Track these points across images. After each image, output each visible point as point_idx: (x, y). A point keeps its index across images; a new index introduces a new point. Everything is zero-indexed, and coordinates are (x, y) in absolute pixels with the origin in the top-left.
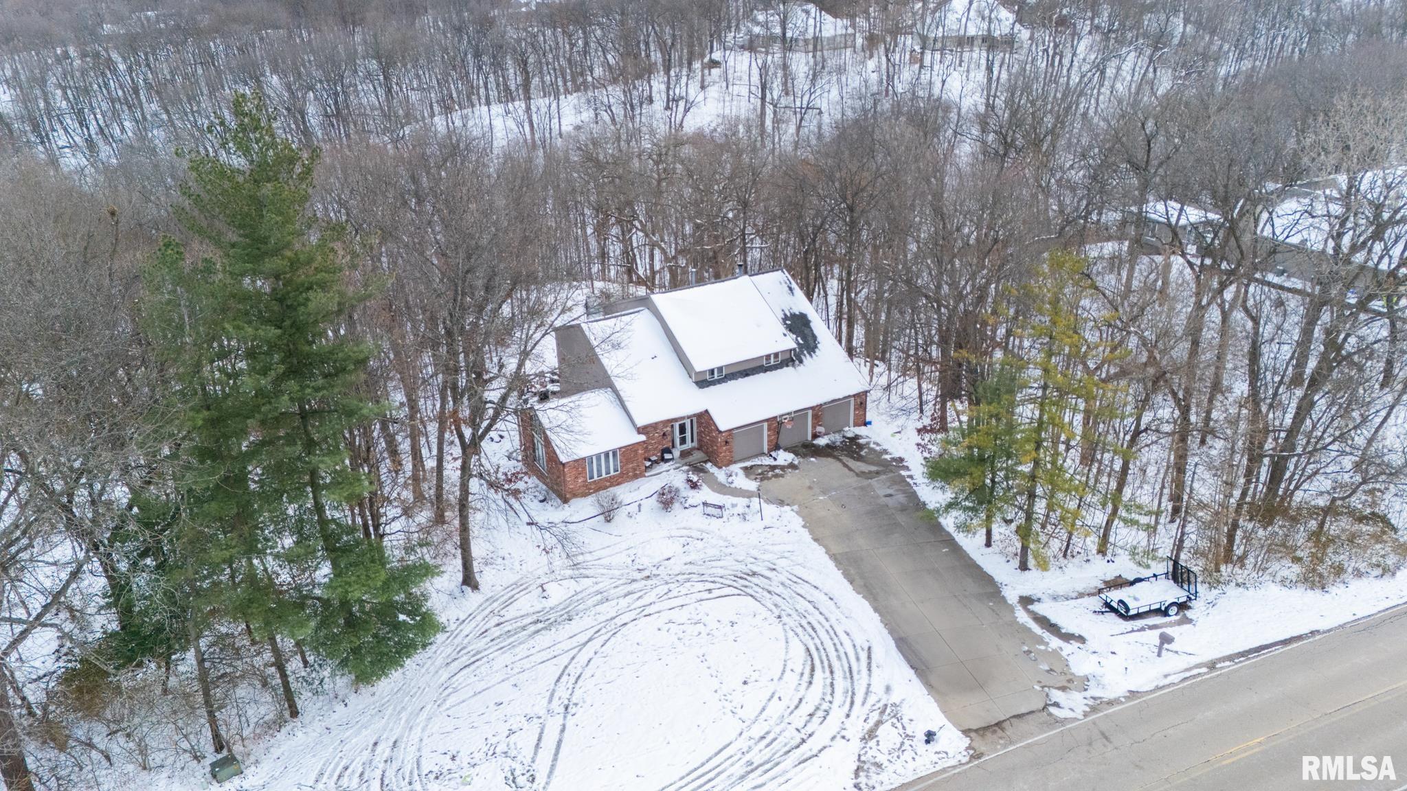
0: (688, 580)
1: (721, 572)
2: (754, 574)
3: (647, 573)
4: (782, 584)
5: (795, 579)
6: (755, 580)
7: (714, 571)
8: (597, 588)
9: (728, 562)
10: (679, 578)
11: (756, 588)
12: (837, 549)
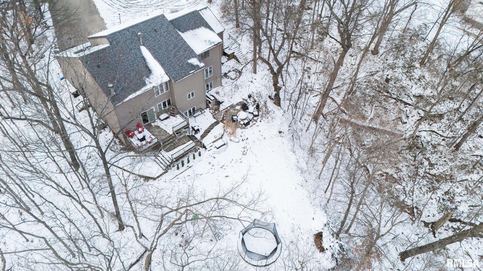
0: (145, 6)
1: (135, 8)
2: (124, 7)
3: (159, 7)
4: (116, 4)
5: (112, 5)
6: (124, 6)
7: (137, 8)
8: (173, 3)
9: (133, 11)
10: (148, 6)
11: (124, 3)
12: (97, 16)
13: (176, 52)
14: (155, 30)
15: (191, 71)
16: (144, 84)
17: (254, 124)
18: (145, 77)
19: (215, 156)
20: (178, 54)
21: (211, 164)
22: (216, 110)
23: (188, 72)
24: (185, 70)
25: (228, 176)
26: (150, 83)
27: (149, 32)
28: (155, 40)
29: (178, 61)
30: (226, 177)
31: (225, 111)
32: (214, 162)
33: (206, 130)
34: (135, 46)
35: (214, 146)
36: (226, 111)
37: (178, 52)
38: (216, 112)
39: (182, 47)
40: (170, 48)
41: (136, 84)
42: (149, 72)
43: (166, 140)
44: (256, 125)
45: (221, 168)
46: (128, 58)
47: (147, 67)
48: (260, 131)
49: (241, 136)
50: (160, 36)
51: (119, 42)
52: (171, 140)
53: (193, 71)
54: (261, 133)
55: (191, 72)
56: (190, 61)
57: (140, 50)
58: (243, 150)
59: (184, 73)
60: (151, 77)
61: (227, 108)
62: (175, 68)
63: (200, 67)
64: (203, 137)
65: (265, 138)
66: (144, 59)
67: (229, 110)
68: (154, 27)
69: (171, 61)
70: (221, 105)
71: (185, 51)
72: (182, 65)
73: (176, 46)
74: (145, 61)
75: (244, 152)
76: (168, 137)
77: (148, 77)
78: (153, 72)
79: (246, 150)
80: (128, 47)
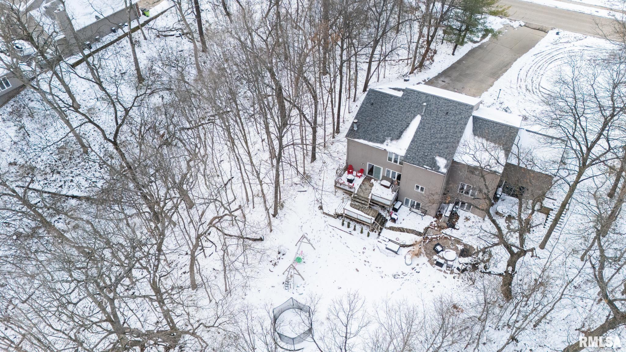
1: (536, 97)
2: (527, 90)
4: (525, 82)
5: (520, 80)
6: (530, 88)
7: (537, 99)
9: (528, 98)
12: (492, 80)
13: (438, 142)
14: (447, 113)
15: (427, 165)
16: (382, 142)
17: (445, 272)
18: (390, 138)
19: (376, 249)
20: (437, 144)
21: (364, 251)
22: (438, 227)
23: (424, 165)
24: (424, 161)
25: (358, 271)
26: (387, 145)
27: (441, 111)
28: (435, 120)
29: (429, 150)
30: (357, 269)
31: (445, 236)
32: (369, 252)
33: (403, 229)
34: (415, 111)
35: (386, 243)
36: (446, 238)
37: (439, 144)
38: (436, 228)
39: (449, 143)
40: (438, 136)
41: (377, 137)
42: (399, 137)
43: (360, 198)
44: (445, 275)
45: (365, 261)
46: (398, 115)
47: (401, 133)
48: (439, 282)
49: (418, 265)
50: (444, 120)
51: (408, 99)
52: (363, 202)
53: (428, 167)
54: (436, 284)
55: (425, 166)
56: (438, 158)
57: (414, 117)
58: (400, 273)
59: (419, 162)
60: (394, 142)
61: (450, 236)
62: (419, 152)
63: (440, 170)
64: (391, 228)
65: (432, 291)
66: (408, 126)
67: (450, 240)
68: (451, 110)
69: (424, 144)
70: (451, 229)
71: (447, 148)
72: (427, 156)
73: (446, 138)
74: (406, 128)
75: (397, 276)
76: (364, 198)
77: (392, 140)
78: (400, 141)
79: (402, 276)
80: (410, 108)
